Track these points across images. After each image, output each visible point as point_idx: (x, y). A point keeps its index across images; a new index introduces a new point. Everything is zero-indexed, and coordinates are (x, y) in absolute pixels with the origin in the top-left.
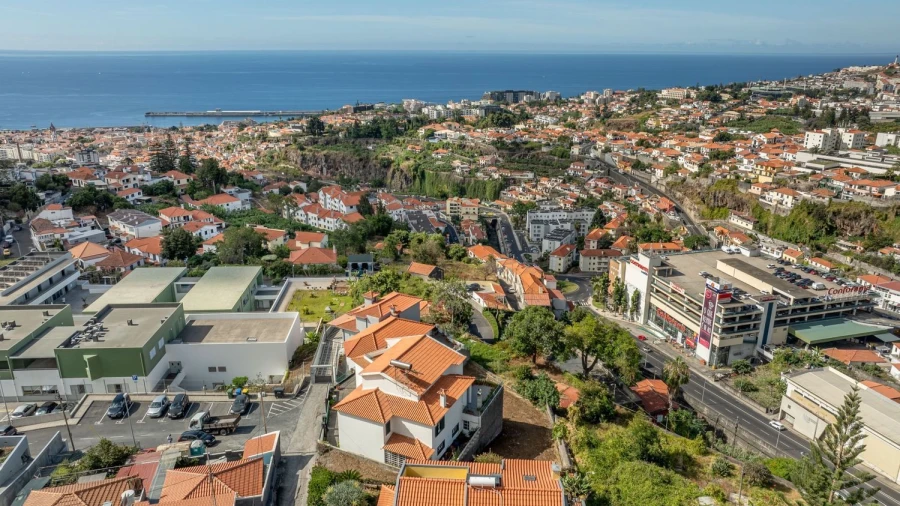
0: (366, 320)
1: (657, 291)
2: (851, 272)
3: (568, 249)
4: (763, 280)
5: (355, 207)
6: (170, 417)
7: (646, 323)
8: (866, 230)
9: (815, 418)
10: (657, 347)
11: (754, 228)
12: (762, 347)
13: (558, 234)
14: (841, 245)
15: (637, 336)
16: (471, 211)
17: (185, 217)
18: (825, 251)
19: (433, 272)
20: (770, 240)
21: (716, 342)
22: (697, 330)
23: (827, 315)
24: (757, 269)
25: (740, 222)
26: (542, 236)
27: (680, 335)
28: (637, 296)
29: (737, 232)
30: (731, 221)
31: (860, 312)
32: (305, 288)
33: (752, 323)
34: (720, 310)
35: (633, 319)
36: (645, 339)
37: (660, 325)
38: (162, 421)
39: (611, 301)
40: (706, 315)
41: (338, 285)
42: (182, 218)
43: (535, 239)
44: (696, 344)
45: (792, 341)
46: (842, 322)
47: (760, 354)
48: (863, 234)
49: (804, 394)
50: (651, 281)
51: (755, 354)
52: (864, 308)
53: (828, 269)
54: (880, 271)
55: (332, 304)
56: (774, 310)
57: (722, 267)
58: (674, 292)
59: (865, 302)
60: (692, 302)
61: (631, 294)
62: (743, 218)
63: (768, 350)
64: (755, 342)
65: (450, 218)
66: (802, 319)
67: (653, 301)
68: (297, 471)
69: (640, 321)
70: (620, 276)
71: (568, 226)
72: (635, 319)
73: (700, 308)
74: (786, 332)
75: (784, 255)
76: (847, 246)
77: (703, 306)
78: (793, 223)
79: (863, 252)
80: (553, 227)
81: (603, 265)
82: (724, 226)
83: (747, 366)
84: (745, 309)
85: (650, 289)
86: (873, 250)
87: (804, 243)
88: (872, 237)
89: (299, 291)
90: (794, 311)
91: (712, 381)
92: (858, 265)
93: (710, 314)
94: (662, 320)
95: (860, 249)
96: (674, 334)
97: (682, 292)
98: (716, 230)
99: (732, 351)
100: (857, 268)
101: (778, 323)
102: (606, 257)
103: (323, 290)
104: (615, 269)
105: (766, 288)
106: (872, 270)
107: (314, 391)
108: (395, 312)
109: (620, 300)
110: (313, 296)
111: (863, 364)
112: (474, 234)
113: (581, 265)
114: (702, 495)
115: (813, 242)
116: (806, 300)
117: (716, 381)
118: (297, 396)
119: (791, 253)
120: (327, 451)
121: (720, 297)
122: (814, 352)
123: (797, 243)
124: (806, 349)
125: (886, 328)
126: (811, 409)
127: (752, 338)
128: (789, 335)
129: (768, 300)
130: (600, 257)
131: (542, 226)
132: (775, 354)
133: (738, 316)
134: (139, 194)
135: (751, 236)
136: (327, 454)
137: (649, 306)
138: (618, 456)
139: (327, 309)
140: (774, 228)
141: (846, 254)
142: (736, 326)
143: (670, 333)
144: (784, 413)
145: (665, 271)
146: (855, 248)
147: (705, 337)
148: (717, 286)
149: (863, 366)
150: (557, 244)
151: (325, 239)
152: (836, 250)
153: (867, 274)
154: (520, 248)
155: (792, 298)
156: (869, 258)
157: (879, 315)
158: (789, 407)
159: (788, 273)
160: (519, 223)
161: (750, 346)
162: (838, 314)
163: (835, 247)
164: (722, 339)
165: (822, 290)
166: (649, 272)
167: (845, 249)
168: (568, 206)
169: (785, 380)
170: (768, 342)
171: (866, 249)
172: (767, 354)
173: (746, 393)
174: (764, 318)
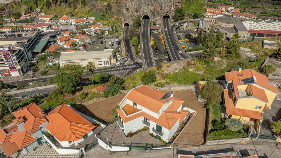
2: (18, 28)
8: (10, 12)
12: (30, 61)
18: (3, 25)
21: (19, 67)
22: (8, 68)
23: (35, 42)
31: (39, 37)
33: (23, 56)
34: (13, 56)
40: (8, 61)
44: (10, 73)
45: (34, 54)
46: (39, 42)
47: (30, 63)
48: (10, 15)
49: (66, 62)
51: (29, 64)
52: (39, 35)
54: (26, 24)
56: (25, 47)
63: (32, 60)
66: (31, 47)
76: (9, 20)
77: (4, 59)
83: (36, 68)
84: (19, 52)
86: (18, 18)
88: (14, 14)
90: (28, 45)
91: (31, 79)
93: (9, 60)
95: (14, 19)
100: (18, 26)
101: (28, 51)
105: (13, 43)
106: (24, 25)
111: (57, 49)
116: (29, 40)
117: (32, 78)
121: (10, 52)
124: (40, 54)
125: (49, 37)
127: (25, 60)
128: (32, 53)
132: (36, 60)
133: (19, 56)
141: (11, 23)
142: (20, 59)
146: (12, 20)
147: (13, 68)
148: (6, 49)
152: (6, 23)
155: (26, 41)
156: (19, 21)
157: (43, 35)
159: (9, 35)
161: (26, 62)
162: (36, 40)
163: (5, 22)
164: (20, 65)
167: (9, 21)
169: (49, 64)
170: (29, 59)
171: (16, 19)
172: (33, 62)
173: (46, 74)
174: (25, 52)
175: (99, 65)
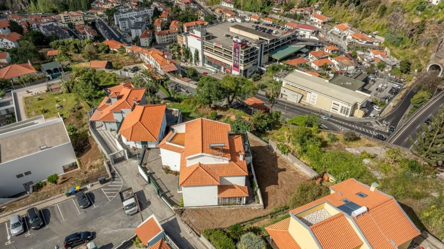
1: (207, 48)
2: (280, 22)
3: (148, 33)
4: (254, 34)
5: (7, 28)
7: (203, 65)
8: (283, 1)
9: (297, 94)
10: (214, 76)
11: (234, 7)
12: (260, 66)
13: (137, 26)
14: (274, 10)
15: (202, 73)
16: (79, 19)
18: (268, 14)
19: (107, 65)
20: (243, 12)
22: (231, 64)
23: (281, 45)
24: (249, 29)
25: (227, 5)
26: (127, 27)
27: (223, 68)
28: (197, 53)
29: (227, 10)
30: (223, 5)
31: (292, 41)
32: (30, 95)
33: (255, 56)
34: (242, 52)
35: (196, 64)
36: (207, 73)
37: (211, 65)
38: (28, 234)
39: (183, 57)
40: (235, 56)
41: (52, 87)
43: (124, 30)
44: (231, 71)
45: (271, 60)
46: (287, 47)
47: (259, 69)
48: (282, 4)
49: (291, 84)
50: (203, 43)
51: (257, 69)
52: (293, 39)
53: (271, 22)
54: (292, 20)
55: (57, 101)
56: (263, 47)
57: (232, 30)
58: (216, 47)
59: (294, 36)
60: (226, 50)
61: (193, 53)
62: (228, 3)
63: (263, 66)
64: (257, 64)
65: (66, 25)
66: (273, 49)
67: (206, 53)
69: (200, 64)
70: (185, 43)
71: (140, 20)
72: (198, 64)
73: (231, 53)
75: (252, 19)
76: (277, 10)
77: (233, 52)
78: (252, 2)
79: (284, 12)
80: (133, 22)
81: (169, 39)
82: (219, 8)
83: (258, 77)
84: (251, 49)
85: (203, 47)
86: (288, 11)
87: (258, 12)
88: (286, 5)
89: (26, 98)
90: (270, 46)
92: (283, 19)
93: (237, 55)
94: (211, 62)
95: (282, 11)
96: (219, 68)
97: (221, 47)
98: (217, 11)
99: (248, 71)
100: (283, 20)
101: (265, 53)
102: (170, 34)
103: (44, 94)
104: (181, 40)
105: (256, 37)
106: (289, 20)
108: (137, 102)
109: (188, 56)
110: (39, 99)
111: (301, 64)
112: (89, 33)
113: (158, 41)
115: (263, 11)
116: (274, 40)
118: (114, 177)
119: (255, 17)
120: (182, 212)
121: (241, 46)
122: (281, 64)
123: (255, 12)
124: (277, 62)
125: (303, 46)
126: (294, 90)
127: (256, 63)
128: (269, 57)
130: (167, 35)
131: (127, 22)
132: (266, 68)
133: (249, 54)
135: (234, 11)
136: (184, 214)
137: (204, 56)
139: (57, 105)
140: (244, 6)
141: (277, 14)
142: (249, 58)
143: (217, 68)
144: (282, 94)
145: (209, 37)
146: (280, 11)
147: (236, 67)
148: (239, 41)
149: (301, 65)
150: (140, 31)
151: (8, 55)
152: (273, 13)
153: (287, 22)
154: (118, 37)
156: (287, 14)
157: (299, 41)
158: (285, 91)
159: (261, 28)
160: (111, 21)
161: (255, 66)
162: (285, 44)
163: (272, 11)
164: (244, 66)
165: (279, 34)
166: (201, 39)
167: (276, 12)
168: (134, 7)
169: (276, 79)
170: (262, 63)
171: (285, 10)
172: (263, 68)
173: (263, 89)
174: (259, 52)
175: (333, 108)
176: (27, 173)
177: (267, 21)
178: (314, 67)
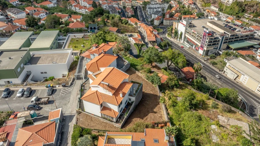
0: (94, 55)
1: (188, 32)
2: (248, 25)
3: (160, 18)
4: (221, 29)
5: (91, 5)
6: (25, 97)
7: (184, 42)
8: (255, 10)
9: (234, 73)
10: (187, 50)
11: (219, 10)
12: (219, 50)
13: (157, 13)
14: (246, 16)
15: (181, 46)
16: (129, 4)
17: (34, 10)
18: (240, 18)
19: (117, 30)
20: (223, 14)
22: (200, 45)
23: (240, 40)
24: (220, 25)
25: (214, 8)
26: (152, 13)
27: (194, 46)
28: (182, 34)
29: (213, 11)
30: (211, 8)
31: (250, 38)
32: (74, 38)
33: (217, 43)
34: (208, 39)
35: (179, 41)
36: (183, 47)
37: (188, 43)
38: (22, 98)
39: (173, 35)
40: (203, 40)
41: (86, 36)
42: (33, 11)
43: (149, 14)
44: (199, 49)
45: (228, 48)
46: (244, 42)
47: (218, 52)
48: (254, 12)
49: (232, 66)
50: (186, 29)
51: (216, 52)
52: (251, 37)
53: (241, 24)
54: (257, 24)
55: (84, 44)
56: (224, 38)
57: (209, 24)
58: (193, 33)
59: (252, 35)
60: (199, 36)
61: (179, 33)
62: (215, 7)
63: (221, 51)
64: (217, 48)
65: (122, 7)
66: (232, 41)
67: (186, 35)
68: (69, 123)
69: (182, 41)
70: (176, 27)
71: (160, 10)
72: (180, 41)
73: (201, 38)
74: (227, 45)
75: (227, 19)
76: (248, 16)
77: (202, 37)
78: (231, 9)
79: (253, 18)
80: (155, 10)
81: (171, 23)
82: (209, 9)
83: (214, 56)
84: (215, 38)
85: (186, 31)
86: (256, 17)
87: (234, 15)
88: (257, 13)
89: (72, 39)
90: (230, 39)
91: (203, 61)
92: (250, 22)
93: (204, 40)
94: (189, 41)
95: (252, 17)
96: (192, 46)
97: (196, 33)
98: (207, 11)
99: (210, 52)
101: (224, 43)
102: (172, 20)
103: (80, 38)
104: (175, 25)
105: (222, 31)
106: (254, 24)
107: (76, 83)
108: (104, 52)
109: (176, 35)
110: (77, 41)
111: (249, 55)
112: (130, 13)
113: (164, 23)
114: (212, 124)
115: (237, 15)
116: (234, 35)
117: (204, 61)
118: (71, 86)
119: (230, 19)
120: (80, 113)
121: (208, 35)
122: (234, 52)
123: (231, 15)
124: (232, 51)
125: (257, 43)
126: (233, 71)
127: (216, 47)
128: (227, 46)
129: (222, 35)
130: (170, 20)
131: (152, 10)
132: (223, 52)
133: (213, 41)
134: (17, 1)
135: (217, 13)
136: (80, 114)
137: (185, 37)
138: (183, 110)
139: (82, 45)
140: (225, 10)
141: (247, 19)
142: (212, 44)
143: (191, 45)
144: (225, 71)
145: (191, 26)
146: (250, 17)
147: (202, 47)
148: (207, 31)
149: (249, 56)
150: (157, 16)
151: (81, 17)
152: (244, 17)
153: (253, 25)
154: (145, 17)
155: (230, 34)
156: (254, 20)
157: (255, 39)
158: (227, 70)
159: (229, 26)
160: (144, 8)
161: (215, 50)
162: (243, 39)
163: (244, 16)
164: (207, 48)
165: (239, 32)
166: (186, 26)
167: (247, 17)
168: (160, 2)
169: (226, 61)
170: (221, 48)
171: (254, 17)
172: (220, 52)
173: (213, 65)
174: (220, 41)
175: (258, 90)
176: (46, 73)
177: (238, 22)
178: (258, 59)
